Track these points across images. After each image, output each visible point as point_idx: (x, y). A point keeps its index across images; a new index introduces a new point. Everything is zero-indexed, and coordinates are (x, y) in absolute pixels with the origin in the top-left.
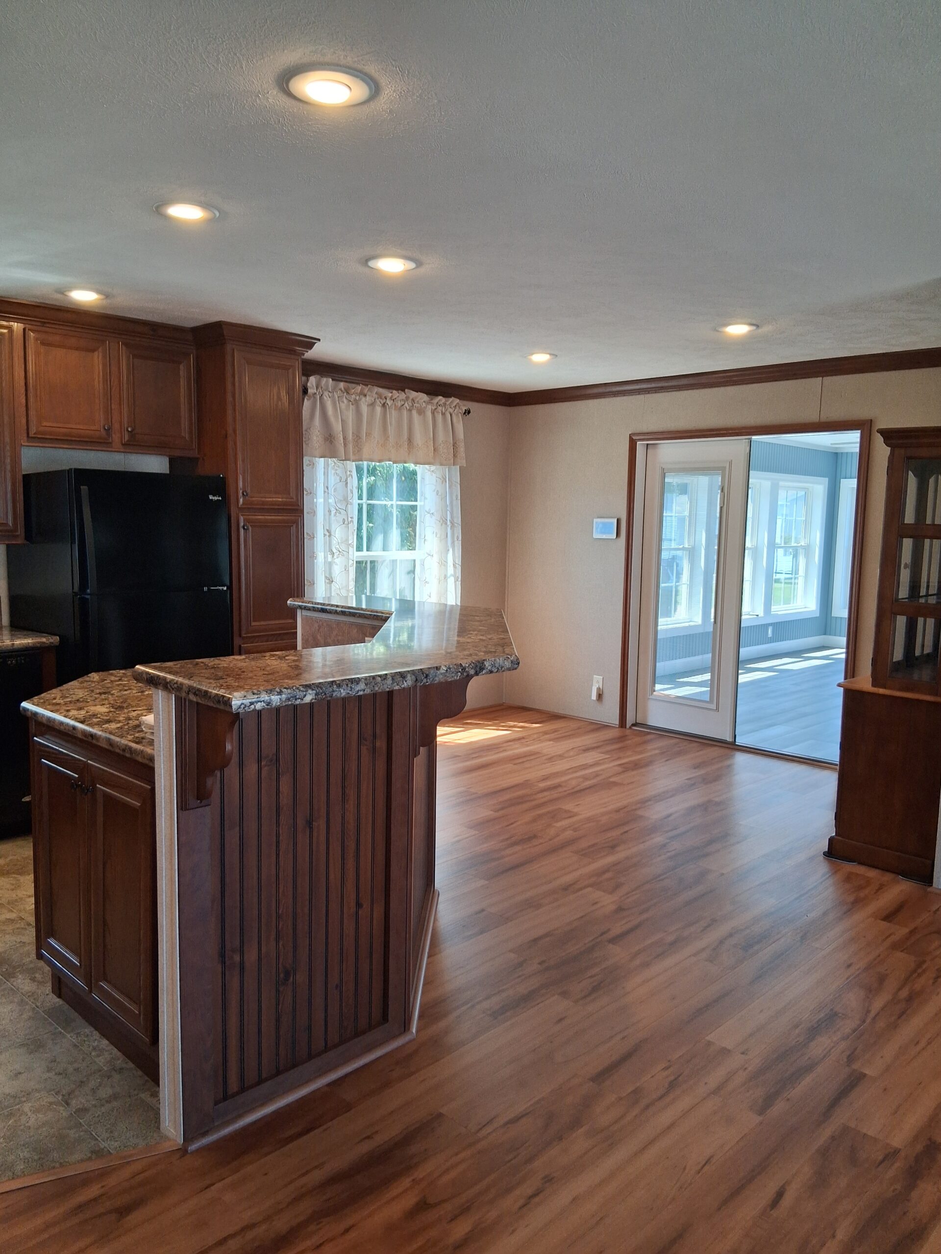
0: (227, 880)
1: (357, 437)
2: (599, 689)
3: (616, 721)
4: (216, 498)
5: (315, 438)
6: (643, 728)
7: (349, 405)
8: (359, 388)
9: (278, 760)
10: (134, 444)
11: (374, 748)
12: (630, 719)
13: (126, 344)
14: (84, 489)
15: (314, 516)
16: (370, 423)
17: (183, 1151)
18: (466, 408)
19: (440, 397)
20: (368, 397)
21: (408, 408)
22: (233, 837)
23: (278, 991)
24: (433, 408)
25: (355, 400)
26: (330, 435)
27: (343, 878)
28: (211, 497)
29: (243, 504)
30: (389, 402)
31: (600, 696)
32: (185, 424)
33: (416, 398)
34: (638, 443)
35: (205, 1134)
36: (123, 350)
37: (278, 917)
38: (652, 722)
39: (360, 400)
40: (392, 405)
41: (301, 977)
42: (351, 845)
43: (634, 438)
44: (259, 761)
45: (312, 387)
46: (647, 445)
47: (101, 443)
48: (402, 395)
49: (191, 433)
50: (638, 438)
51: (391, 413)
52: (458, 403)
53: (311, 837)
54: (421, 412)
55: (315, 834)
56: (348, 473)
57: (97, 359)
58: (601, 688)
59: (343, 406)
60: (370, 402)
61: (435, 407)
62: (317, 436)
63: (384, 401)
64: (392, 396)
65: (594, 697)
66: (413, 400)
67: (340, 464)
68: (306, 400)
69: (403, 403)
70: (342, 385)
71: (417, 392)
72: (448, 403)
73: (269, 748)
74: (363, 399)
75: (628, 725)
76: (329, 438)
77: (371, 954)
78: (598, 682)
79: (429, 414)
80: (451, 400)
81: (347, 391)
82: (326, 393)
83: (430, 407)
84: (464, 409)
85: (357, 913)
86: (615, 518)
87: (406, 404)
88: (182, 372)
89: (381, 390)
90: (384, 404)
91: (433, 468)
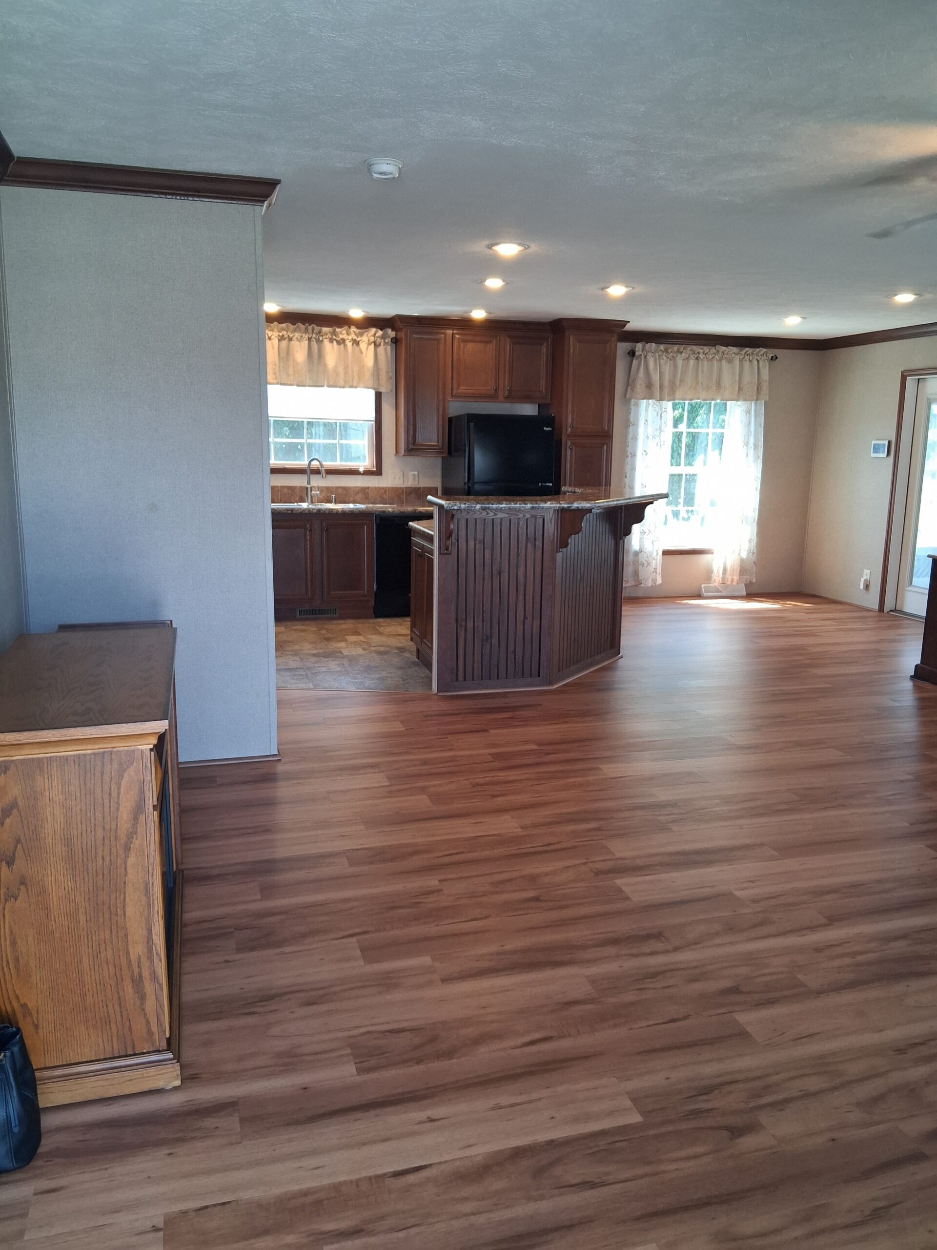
0: (459, 588)
1: (673, 384)
2: (866, 581)
3: (876, 606)
4: (548, 429)
5: (639, 386)
6: (900, 614)
7: (667, 361)
8: (676, 348)
9: (484, 542)
10: (512, 397)
11: (535, 545)
12: (887, 607)
13: (509, 337)
14: (472, 424)
15: (636, 440)
16: (684, 372)
17: (436, 695)
18: (773, 355)
19: (747, 349)
20: (683, 354)
21: (718, 359)
22: (462, 571)
23: (482, 644)
24: (741, 357)
25: (673, 357)
26: (650, 383)
27: (517, 603)
28: (545, 429)
29: (571, 432)
30: (701, 356)
31: (867, 587)
32: (543, 383)
33: (725, 351)
34: (908, 378)
35: (446, 691)
36: (508, 341)
37: (483, 611)
38: (907, 609)
39: (676, 356)
40: (704, 358)
41: (494, 641)
42: (521, 588)
43: (905, 374)
44: (475, 540)
45: (639, 351)
46: (919, 379)
47: (492, 397)
48: (713, 350)
49: (546, 388)
50: (907, 374)
51: (703, 365)
52: (766, 352)
53: (500, 579)
54: (730, 361)
55: (502, 577)
56: (663, 410)
57: (491, 347)
58: (868, 579)
59: (662, 362)
60: (685, 357)
61: (743, 357)
62: (641, 385)
63: (698, 355)
64: (704, 352)
65: (862, 587)
66: (723, 353)
67: (657, 403)
68: (634, 360)
69: (713, 356)
70: (662, 347)
71: (727, 346)
72: (755, 353)
73: (480, 536)
74: (679, 355)
75: (886, 610)
76: (649, 386)
77: (532, 642)
78: (867, 575)
79: (737, 362)
80: (758, 350)
81: (666, 351)
82: (649, 354)
83: (738, 357)
84: (770, 356)
85: (524, 621)
86: (886, 440)
87: (717, 357)
88: (544, 350)
89: (694, 347)
90: (697, 357)
91: (739, 403)
